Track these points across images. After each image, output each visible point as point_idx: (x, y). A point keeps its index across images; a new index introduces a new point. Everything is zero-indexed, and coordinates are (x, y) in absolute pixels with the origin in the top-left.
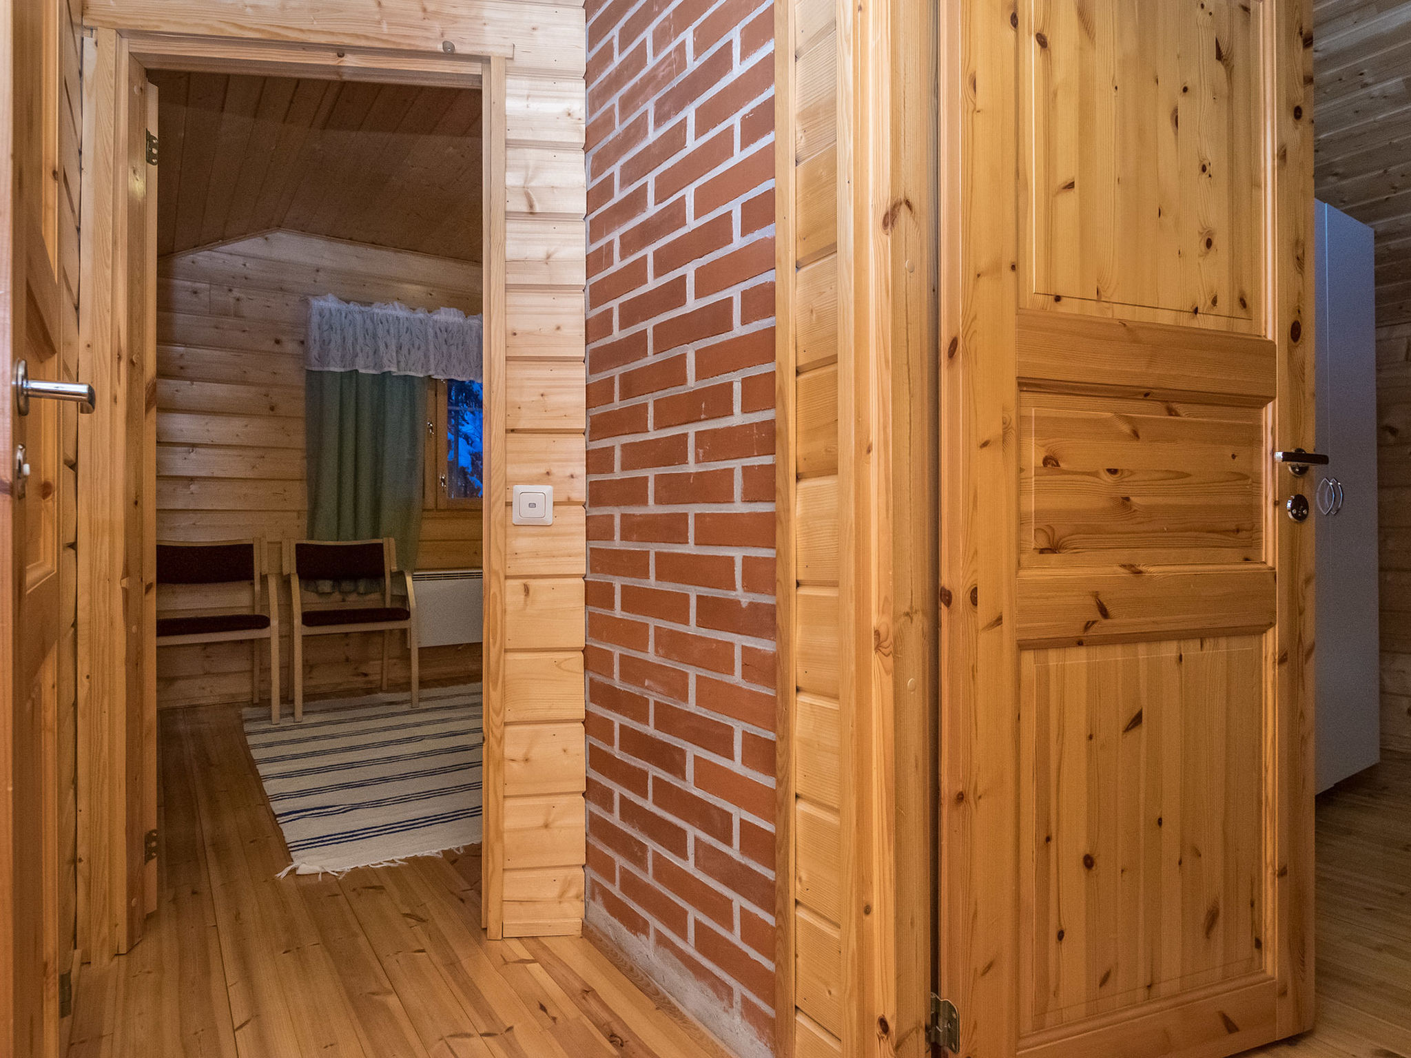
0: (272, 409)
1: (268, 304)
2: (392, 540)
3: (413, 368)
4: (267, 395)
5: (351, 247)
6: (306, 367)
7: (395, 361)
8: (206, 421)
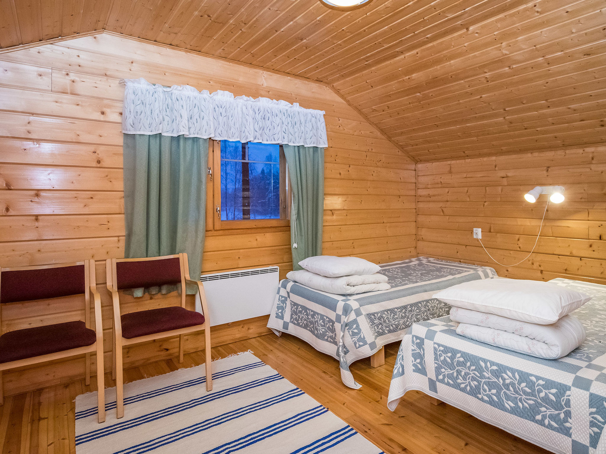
0: (99, 162)
1: (96, 85)
2: (185, 255)
3: (199, 132)
4: (95, 152)
5: (155, 46)
6: (124, 132)
7: (187, 128)
8: (49, 172)
